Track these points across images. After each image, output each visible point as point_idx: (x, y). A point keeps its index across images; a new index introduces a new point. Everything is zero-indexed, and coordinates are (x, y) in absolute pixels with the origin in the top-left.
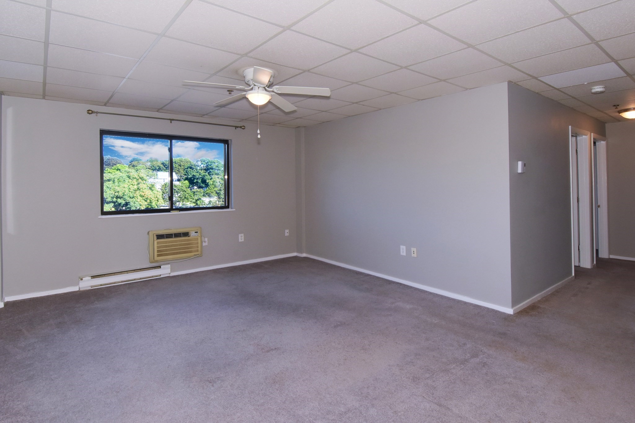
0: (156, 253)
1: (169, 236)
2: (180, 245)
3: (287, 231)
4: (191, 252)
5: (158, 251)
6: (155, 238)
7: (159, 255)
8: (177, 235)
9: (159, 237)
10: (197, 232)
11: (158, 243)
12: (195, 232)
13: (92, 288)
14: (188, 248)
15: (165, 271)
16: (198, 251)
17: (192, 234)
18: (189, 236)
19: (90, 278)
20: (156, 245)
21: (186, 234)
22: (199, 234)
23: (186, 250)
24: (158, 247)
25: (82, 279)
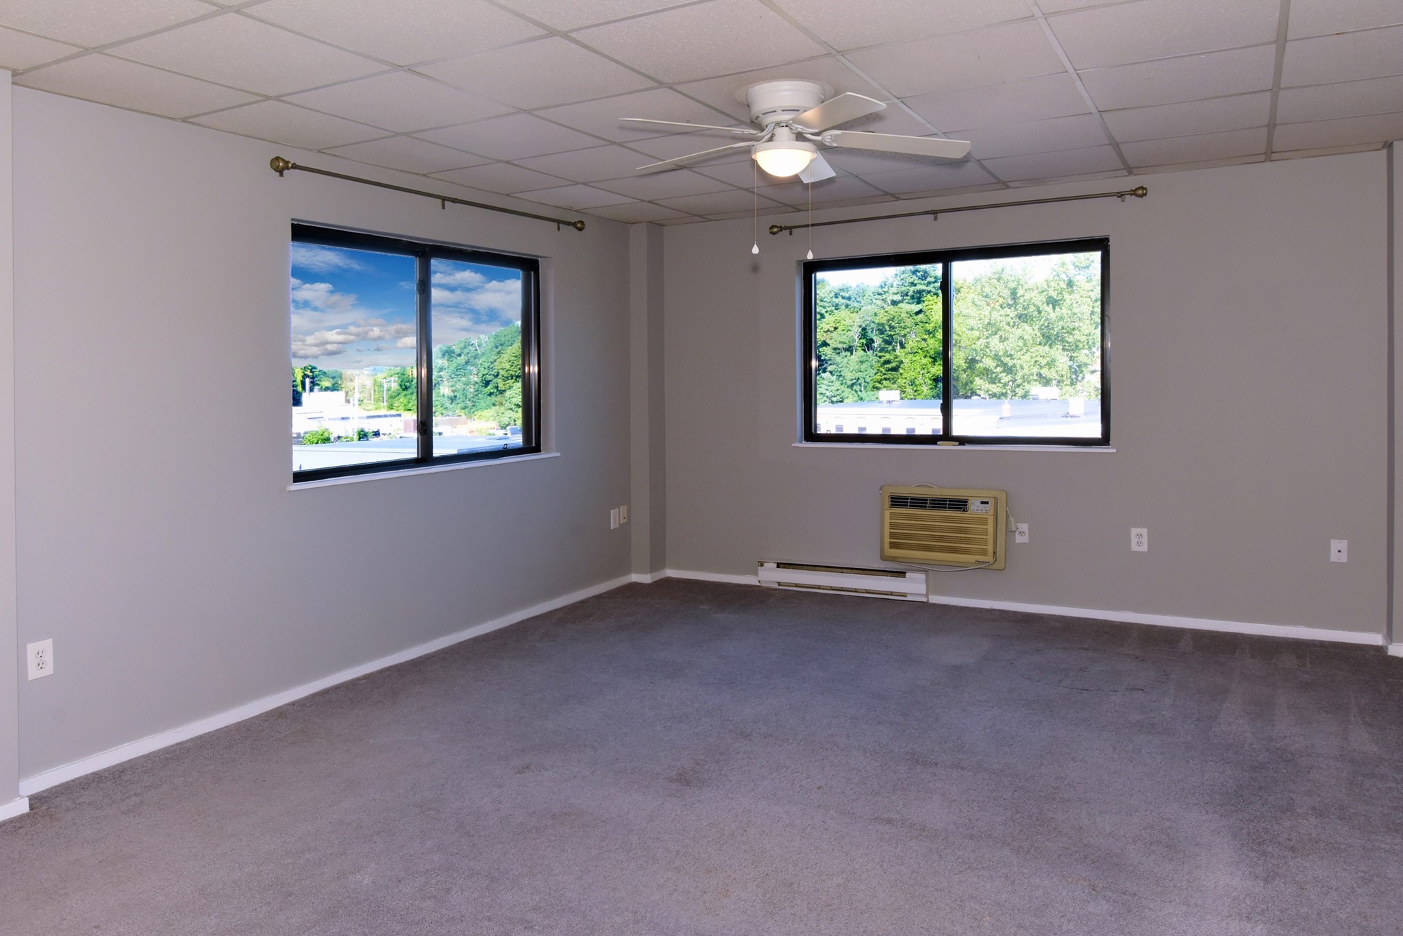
0: (887, 540)
1: (919, 503)
2: (942, 529)
3: (1335, 545)
4: (967, 552)
5: (892, 535)
6: (887, 502)
7: (893, 545)
8: (939, 504)
9: (897, 501)
10: (987, 503)
11: (892, 516)
12: (983, 503)
13: (780, 587)
14: (959, 540)
15: (913, 587)
16: (985, 552)
17: (974, 506)
18: (964, 511)
19: (776, 565)
20: (887, 520)
21: (960, 505)
22: (990, 507)
23: (954, 543)
24: (892, 526)
25: (762, 565)
